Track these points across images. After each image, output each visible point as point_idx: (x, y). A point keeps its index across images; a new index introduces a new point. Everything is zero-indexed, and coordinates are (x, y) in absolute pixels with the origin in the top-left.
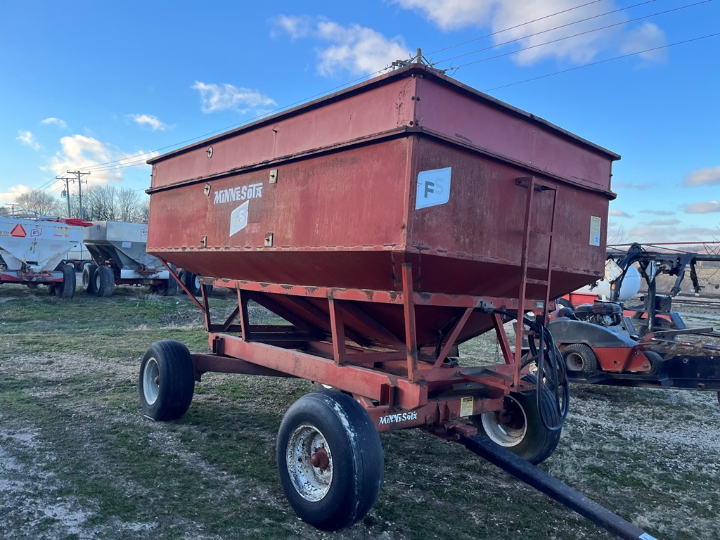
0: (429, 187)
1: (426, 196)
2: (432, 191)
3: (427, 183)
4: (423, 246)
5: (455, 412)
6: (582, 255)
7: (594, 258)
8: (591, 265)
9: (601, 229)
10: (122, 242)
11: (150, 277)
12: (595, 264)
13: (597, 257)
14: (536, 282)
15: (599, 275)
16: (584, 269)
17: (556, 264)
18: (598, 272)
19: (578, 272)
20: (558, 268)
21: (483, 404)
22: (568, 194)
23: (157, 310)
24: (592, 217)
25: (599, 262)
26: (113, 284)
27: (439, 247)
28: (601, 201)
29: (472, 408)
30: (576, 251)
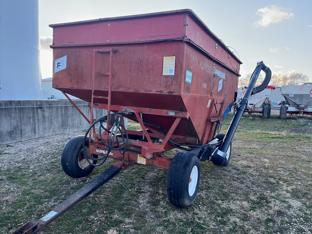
0: (59, 64)
1: (58, 68)
2: (60, 66)
3: (58, 63)
5: (134, 160)
6: (154, 82)
7: (168, 83)
8: (165, 88)
9: (175, 63)
10: (289, 94)
11: (302, 111)
12: (169, 87)
13: (172, 82)
14: (100, 97)
15: (173, 94)
16: (157, 90)
17: (130, 89)
18: (173, 92)
19: (150, 93)
20: (131, 91)
21: (153, 162)
22: (139, 49)
23: (293, 126)
24: (164, 58)
25: (173, 86)
26: (286, 113)
27: (64, 85)
28: (174, 45)
29: (145, 161)
30: (148, 81)
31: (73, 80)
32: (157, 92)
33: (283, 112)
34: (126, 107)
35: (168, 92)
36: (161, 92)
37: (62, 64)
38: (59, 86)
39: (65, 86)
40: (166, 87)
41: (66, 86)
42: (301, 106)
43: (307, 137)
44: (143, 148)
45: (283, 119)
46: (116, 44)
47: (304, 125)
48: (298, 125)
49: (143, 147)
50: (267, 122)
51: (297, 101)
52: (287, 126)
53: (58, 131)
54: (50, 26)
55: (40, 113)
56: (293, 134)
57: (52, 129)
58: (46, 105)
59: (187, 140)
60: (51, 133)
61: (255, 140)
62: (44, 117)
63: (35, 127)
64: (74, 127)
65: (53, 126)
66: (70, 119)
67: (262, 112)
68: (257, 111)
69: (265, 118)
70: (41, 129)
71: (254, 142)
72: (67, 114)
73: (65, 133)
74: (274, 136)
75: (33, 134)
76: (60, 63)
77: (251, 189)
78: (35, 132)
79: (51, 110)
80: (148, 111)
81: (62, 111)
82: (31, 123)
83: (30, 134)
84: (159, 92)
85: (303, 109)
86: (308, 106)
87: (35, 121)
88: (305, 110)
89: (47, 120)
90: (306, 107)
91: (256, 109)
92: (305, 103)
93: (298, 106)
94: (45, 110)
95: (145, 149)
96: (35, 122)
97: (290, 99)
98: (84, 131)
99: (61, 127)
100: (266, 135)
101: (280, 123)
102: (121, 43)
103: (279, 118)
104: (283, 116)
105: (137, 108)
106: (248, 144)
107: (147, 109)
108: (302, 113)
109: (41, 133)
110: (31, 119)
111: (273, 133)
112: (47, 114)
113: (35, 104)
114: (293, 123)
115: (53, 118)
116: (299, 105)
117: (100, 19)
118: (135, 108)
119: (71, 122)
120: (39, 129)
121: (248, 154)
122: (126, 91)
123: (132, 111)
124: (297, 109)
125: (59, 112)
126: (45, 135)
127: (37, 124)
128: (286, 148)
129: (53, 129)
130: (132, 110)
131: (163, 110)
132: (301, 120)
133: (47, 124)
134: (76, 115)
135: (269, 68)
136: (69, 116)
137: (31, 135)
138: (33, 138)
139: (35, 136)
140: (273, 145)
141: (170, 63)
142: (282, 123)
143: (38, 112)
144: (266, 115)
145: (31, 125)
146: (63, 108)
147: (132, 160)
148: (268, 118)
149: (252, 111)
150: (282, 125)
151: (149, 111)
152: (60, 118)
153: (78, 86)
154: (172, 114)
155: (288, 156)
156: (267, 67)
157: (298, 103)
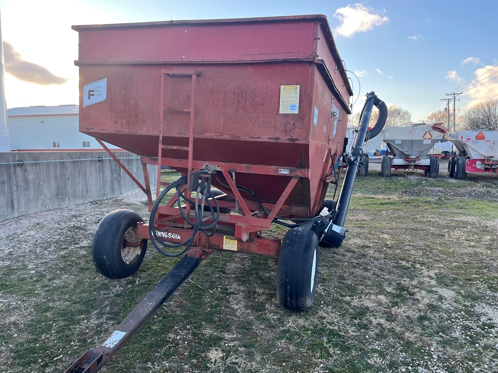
0: (91, 93)
1: (89, 99)
2: (93, 95)
3: (90, 91)
4: (90, 128)
5: (217, 244)
6: (265, 124)
7: (288, 126)
8: (283, 133)
9: (300, 96)
10: (395, 140)
11: (412, 164)
12: (290, 132)
13: (294, 124)
14: (175, 147)
15: (297, 142)
16: (270, 136)
17: (224, 134)
18: (296, 139)
19: (259, 140)
20: (226, 137)
21: (249, 246)
22: (239, 71)
23: (402, 186)
24: (282, 87)
25: (297, 130)
26: (390, 168)
27: (102, 128)
28: (299, 68)
29: (236, 246)
30: (255, 122)
31: (119, 120)
32: (270, 138)
33: (387, 166)
34: (207, 163)
35: (289, 140)
36: (278, 139)
37: (99, 93)
38: (93, 129)
39: (104, 130)
40: (286, 131)
41: (107, 130)
42: (412, 157)
43: (427, 202)
44: (237, 226)
45: (387, 176)
46: (201, 63)
47: (417, 185)
48: (408, 185)
49: (238, 224)
50: (366, 181)
51: (405, 150)
52: (394, 186)
53: (50, 205)
54: (74, 28)
55: (20, 174)
56: (406, 198)
57: (40, 202)
58: (29, 160)
59: (293, 212)
60: (39, 208)
61: (360, 208)
62: (26, 181)
63: (12, 198)
64: (76, 196)
65: (43, 196)
66: (70, 183)
69: (362, 176)
70: (22, 202)
71: (358, 211)
72: (65, 175)
73: (62, 207)
74: (383, 202)
75: (10, 211)
76: (93, 91)
77: (381, 278)
78: (13, 207)
79: (38, 169)
80: (244, 168)
81: (57, 169)
82: (6, 191)
83: (4, 211)
84: (273, 139)
85: (414, 161)
86: (421, 157)
87: (13, 189)
88: (417, 163)
89: (31, 185)
90: (418, 158)
92: (416, 153)
93: (406, 157)
94: (29, 168)
95: (240, 227)
96: (11, 190)
97: (396, 147)
98: (94, 203)
99: (55, 198)
100: (372, 200)
101: (383, 182)
102: (209, 63)
103: (381, 174)
104: (386, 172)
105: (226, 163)
106: (352, 214)
107: (243, 165)
108: (413, 167)
109: (23, 209)
110: (6, 185)
111: (381, 197)
112: (31, 176)
113: (11, 158)
114: (401, 182)
115: (41, 183)
116: (408, 156)
117: (172, 21)
118: (223, 163)
119: (71, 188)
120: (19, 203)
121: (357, 229)
122: (216, 138)
123: (218, 169)
125: (52, 171)
126: (30, 212)
127: (15, 194)
128: (404, 217)
129: (42, 200)
130: (218, 166)
131: (270, 167)
132: (411, 177)
133: (32, 193)
134: (79, 176)
135: (384, 102)
136: (68, 179)
137: (7, 213)
138: (9, 217)
139: (14, 214)
140: (386, 215)
141: (291, 95)
142: (386, 182)
143: (17, 172)
145: (7, 195)
146: (58, 165)
147: (214, 245)
148: (366, 176)
150: (387, 186)
151: (247, 168)
152: (52, 183)
153: (129, 129)
154: (284, 172)
155: (411, 229)
156: (381, 101)
157: (406, 153)
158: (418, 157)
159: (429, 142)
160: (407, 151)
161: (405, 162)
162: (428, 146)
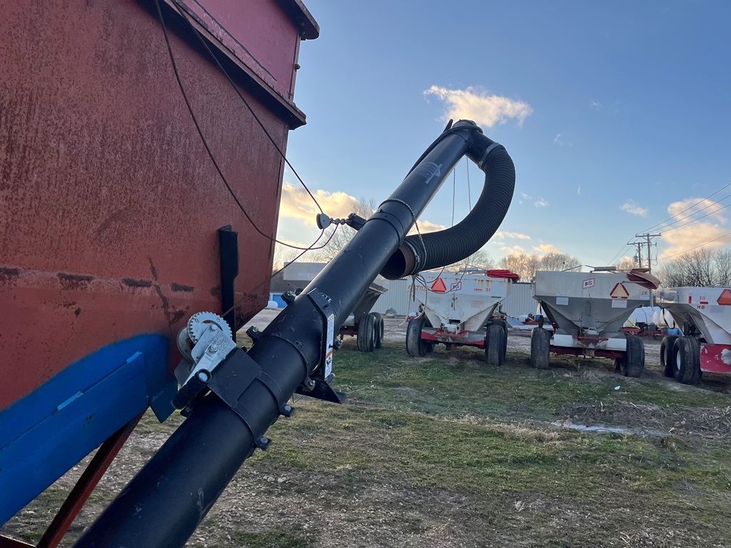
10: (556, 297)
11: (591, 346)
23: (571, 395)
26: (547, 352)
33: (541, 348)
42: (590, 332)
45: (541, 368)
48: (584, 392)
50: (497, 377)
51: (577, 318)
52: (555, 393)
67: (485, 345)
68: (470, 341)
69: (493, 364)
85: (595, 340)
86: (607, 334)
88: (601, 344)
90: (603, 336)
91: (467, 336)
92: (598, 325)
93: (580, 333)
97: (558, 310)
100: (494, 442)
101: (533, 383)
103: (529, 362)
104: (540, 359)
108: (593, 353)
114: (570, 384)
116: (583, 331)
124: (579, 340)
132: (590, 374)
142: (538, 383)
144: (494, 355)
148: (500, 365)
149: (456, 341)
150: (540, 392)
157: (579, 324)
158: (601, 334)
159: (624, 305)
160: (579, 321)
161: (577, 342)
162: (621, 313)
